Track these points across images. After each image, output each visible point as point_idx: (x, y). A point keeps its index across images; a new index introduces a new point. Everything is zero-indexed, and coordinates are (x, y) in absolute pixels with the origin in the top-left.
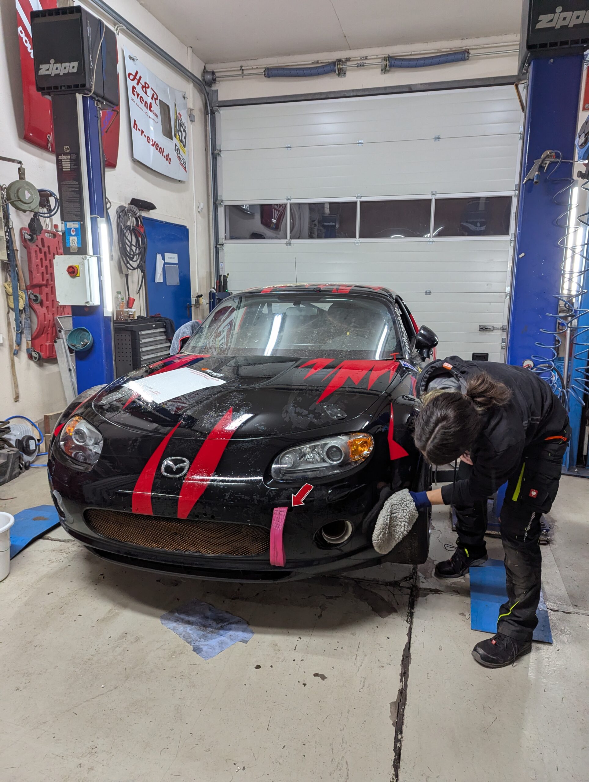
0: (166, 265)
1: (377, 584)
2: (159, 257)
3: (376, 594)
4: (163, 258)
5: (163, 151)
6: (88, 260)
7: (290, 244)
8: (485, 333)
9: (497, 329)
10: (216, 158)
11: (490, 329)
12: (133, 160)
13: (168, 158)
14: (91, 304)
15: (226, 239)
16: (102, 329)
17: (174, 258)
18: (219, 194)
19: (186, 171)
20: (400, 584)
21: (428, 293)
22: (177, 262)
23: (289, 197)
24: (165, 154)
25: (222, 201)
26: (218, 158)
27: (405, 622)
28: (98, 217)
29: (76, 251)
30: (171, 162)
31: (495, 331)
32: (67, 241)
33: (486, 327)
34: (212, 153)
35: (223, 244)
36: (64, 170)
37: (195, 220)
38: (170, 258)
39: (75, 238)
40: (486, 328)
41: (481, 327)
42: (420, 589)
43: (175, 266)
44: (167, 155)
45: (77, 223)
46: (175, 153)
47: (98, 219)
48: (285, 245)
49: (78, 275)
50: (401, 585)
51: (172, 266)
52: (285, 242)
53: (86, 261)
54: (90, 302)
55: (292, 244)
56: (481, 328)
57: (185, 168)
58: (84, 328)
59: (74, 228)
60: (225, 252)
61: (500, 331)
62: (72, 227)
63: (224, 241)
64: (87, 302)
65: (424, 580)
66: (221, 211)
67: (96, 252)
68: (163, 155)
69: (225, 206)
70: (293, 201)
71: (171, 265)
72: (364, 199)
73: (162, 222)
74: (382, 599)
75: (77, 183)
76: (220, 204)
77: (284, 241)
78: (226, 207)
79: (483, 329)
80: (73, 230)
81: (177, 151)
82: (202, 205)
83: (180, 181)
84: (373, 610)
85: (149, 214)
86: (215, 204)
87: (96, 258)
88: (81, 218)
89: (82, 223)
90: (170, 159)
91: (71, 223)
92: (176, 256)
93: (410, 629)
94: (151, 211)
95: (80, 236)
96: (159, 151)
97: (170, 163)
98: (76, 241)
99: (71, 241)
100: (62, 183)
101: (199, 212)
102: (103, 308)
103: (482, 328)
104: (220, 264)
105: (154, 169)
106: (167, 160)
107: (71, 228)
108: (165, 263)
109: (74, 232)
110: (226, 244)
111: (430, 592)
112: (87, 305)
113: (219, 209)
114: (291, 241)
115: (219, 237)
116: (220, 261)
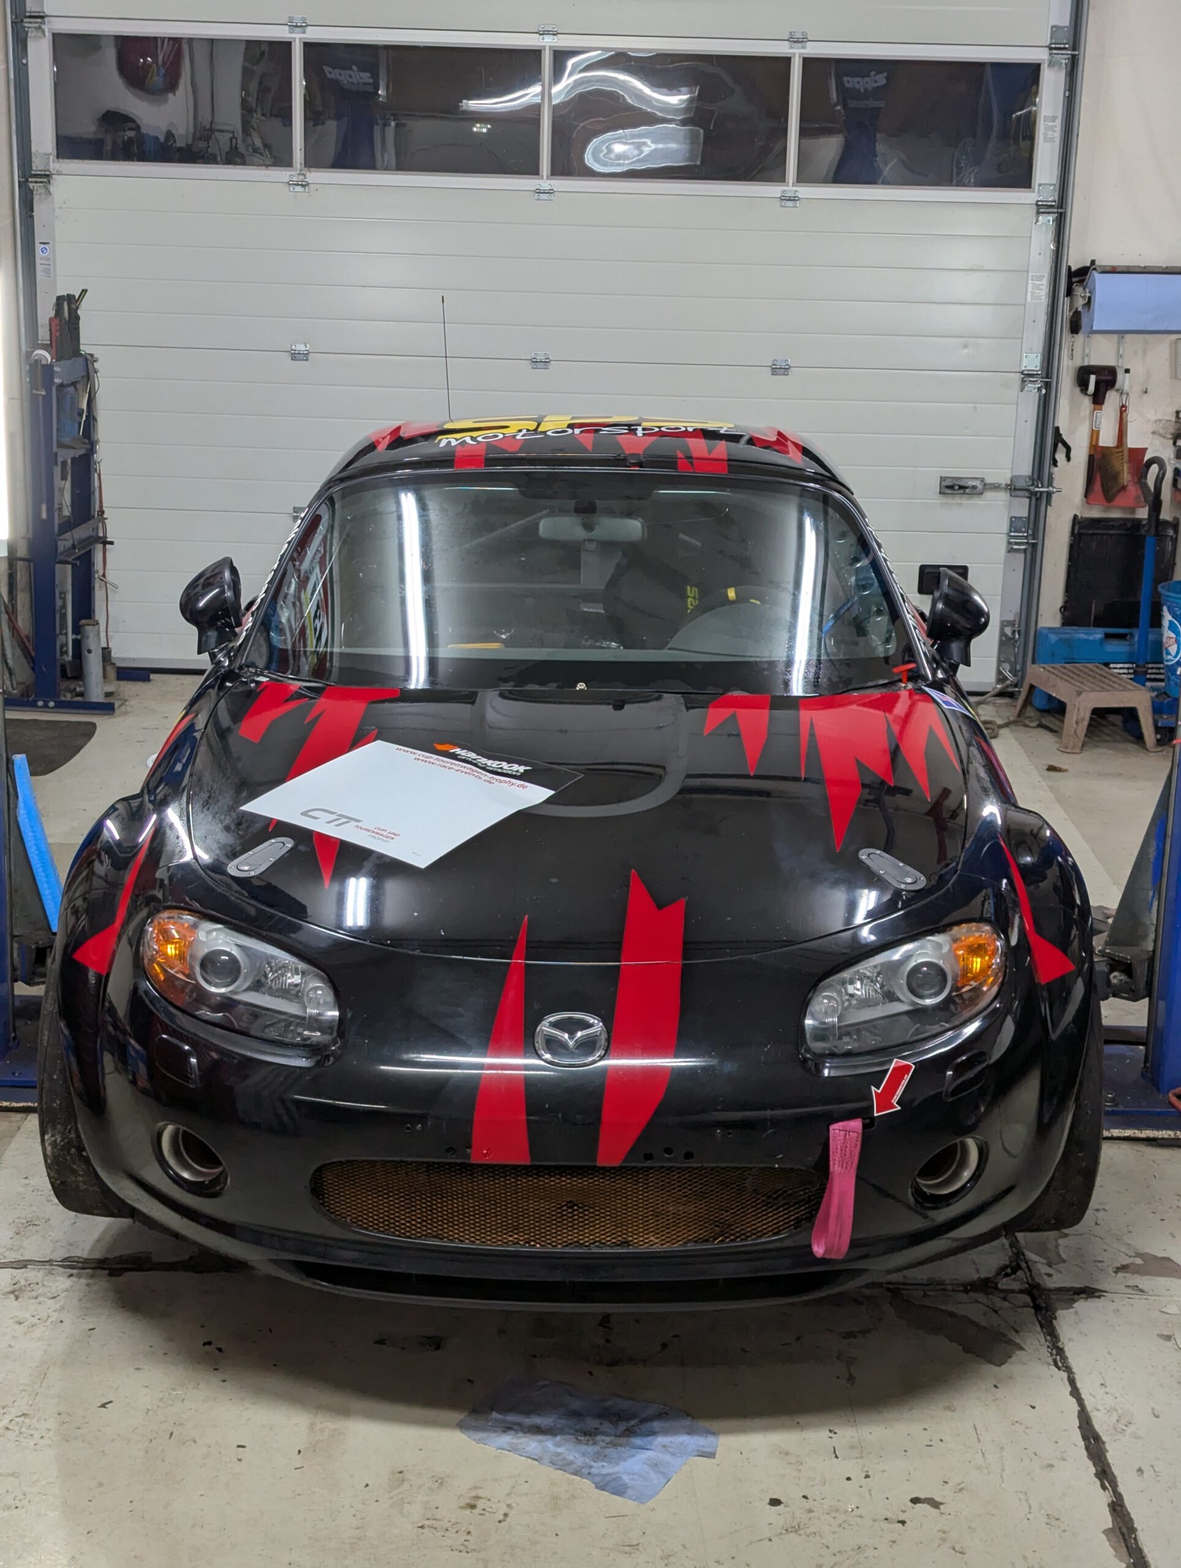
1: (945, 1289)
7: (304, 185)
8: (957, 500)
9: (996, 487)
11: (974, 487)
20: (996, 1284)
21: (779, 370)
23: (298, 20)
27: (1054, 1367)
31: (989, 495)
33: (962, 483)
35: (47, 176)
40: (961, 487)
41: (948, 483)
48: (284, 188)
50: (1000, 1287)
52: (287, 179)
55: (311, 188)
56: (948, 487)
60: (56, 205)
61: (1003, 496)
63: (52, 166)
65: (1050, 1271)
69: (52, 36)
70: (314, 35)
72: (565, 43)
74: (974, 1323)
76: (35, 28)
77: (283, 174)
78: (60, 41)
79: (953, 488)
84: (967, 1350)
86: (16, 25)
93: (1072, 1381)
103: (951, 487)
104: (39, 247)
110: (59, 174)
113: (31, 45)
114: (308, 174)
115: (33, 150)
116: (40, 235)
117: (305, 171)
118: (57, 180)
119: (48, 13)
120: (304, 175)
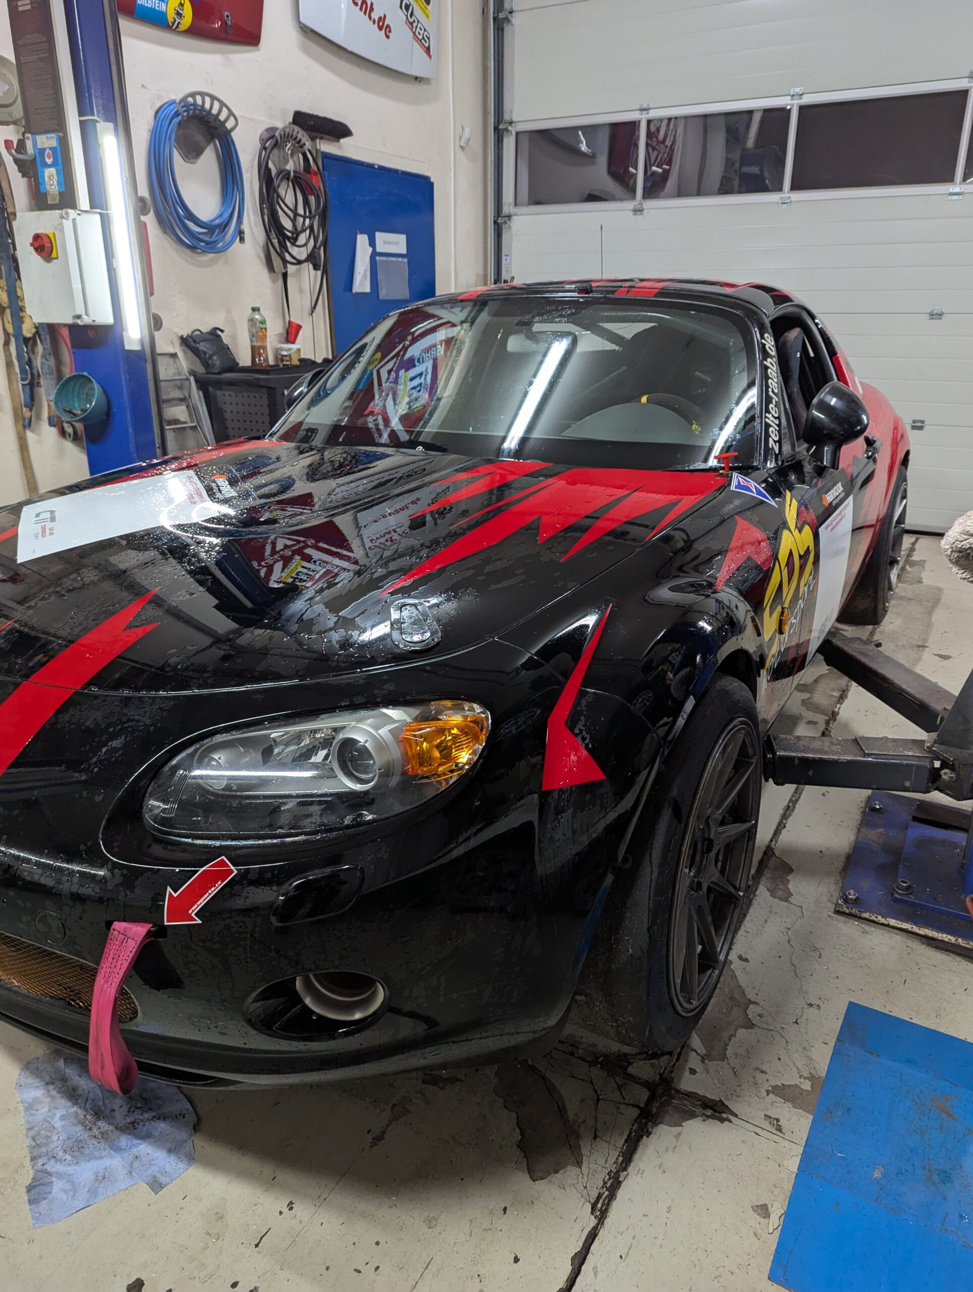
0: (378, 258)
1: (572, 1054)
2: (362, 240)
3: (551, 1090)
4: (372, 243)
5: (372, 9)
6: (74, 220)
7: (641, 211)
10: (502, 30)
12: (301, 28)
13: (382, 24)
14: (86, 320)
15: (516, 204)
16: (123, 377)
17: (397, 243)
18: (507, 106)
19: (430, 57)
20: (630, 1064)
21: (936, 316)
22: (404, 251)
23: (645, 106)
24: (375, 16)
25: (511, 123)
26: (507, 29)
27: (588, 1207)
28: (97, 121)
29: (57, 201)
30: (391, 35)
32: (41, 181)
34: (495, 19)
35: (509, 217)
36: (20, 9)
37: (452, 166)
38: (389, 243)
39: (53, 171)
42: (678, 1091)
43: (400, 259)
44: (380, 19)
45: (53, 135)
46: (401, 15)
47: (98, 125)
48: (631, 213)
49: (54, 255)
50: (631, 1070)
51: (394, 259)
52: (632, 208)
53: (67, 225)
54: (84, 316)
55: (645, 212)
57: (428, 50)
58: (85, 374)
59: (51, 149)
60: (514, 233)
62: (46, 146)
63: (513, 210)
64: (79, 317)
65: (699, 1067)
66: (509, 144)
67: (97, 201)
68: (370, 18)
69: (517, 133)
70: (653, 114)
71: (390, 259)
72: (808, 99)
73: (371, 166)
74: (562, 1110)
75: (44, 39)
76: (507, 130)
77: (630, 205)
78: (520, 136)
80: (49, 154)
81: (408, 11)
82: (467, 130)
83: (416, 78)
84: (522, 1145)
85: (340, 148)
86: (496, 129)
87: (98, 217)
88: (59, 126)
89: (61, 134)
90: (388, 26)
91: (44, 137)
92: (402, 239)
93: (592, 1236)
94: (342, 141)
95: (60, 167)
96: (361, 9)
97: (388, 37)
98: (56, 177)
99: (47, 179)
100: (20, 42)
101: (462, 148)
102: (123, 330)
104: (504, 258)
105: (350, 49)
106: (380, 28)
107: (45, 149)
108: (374, 254)
109: (49, 158)
110: (515, 215)
111: (699, 1111)
112: (79, 322)
113: (505, 140)
114: (644, 204)
115: (504, 202)
116: (504, 251)
117: (643, 201)
118: (514, 218)
119: (514, 120)
120: (642, 204)
